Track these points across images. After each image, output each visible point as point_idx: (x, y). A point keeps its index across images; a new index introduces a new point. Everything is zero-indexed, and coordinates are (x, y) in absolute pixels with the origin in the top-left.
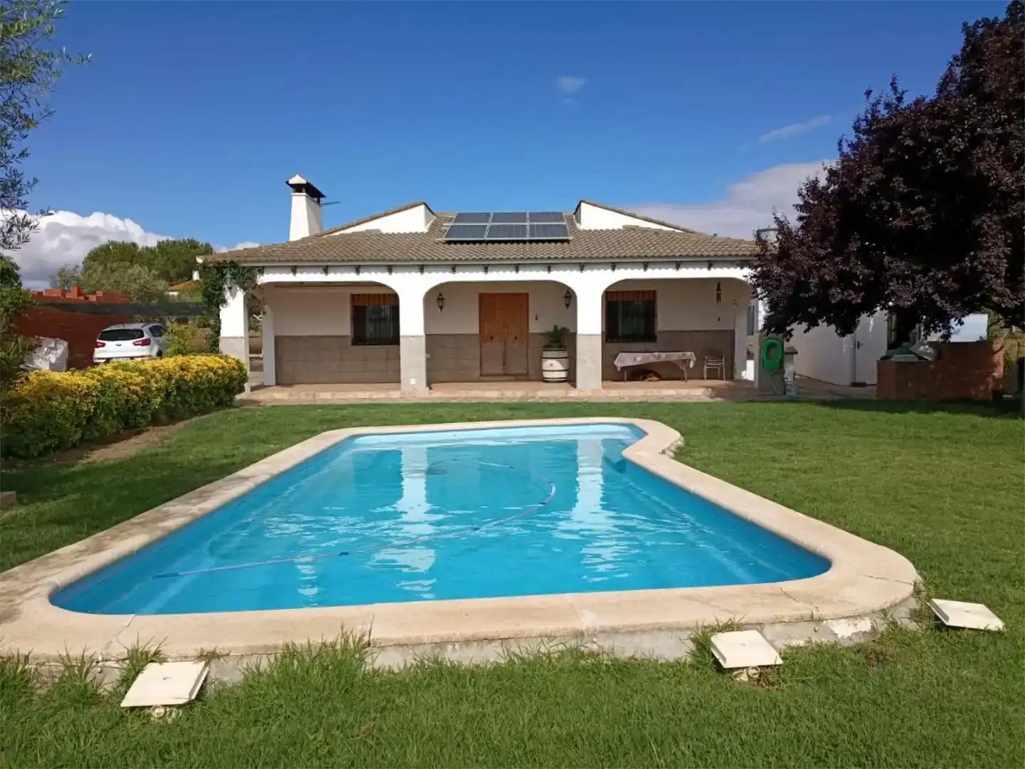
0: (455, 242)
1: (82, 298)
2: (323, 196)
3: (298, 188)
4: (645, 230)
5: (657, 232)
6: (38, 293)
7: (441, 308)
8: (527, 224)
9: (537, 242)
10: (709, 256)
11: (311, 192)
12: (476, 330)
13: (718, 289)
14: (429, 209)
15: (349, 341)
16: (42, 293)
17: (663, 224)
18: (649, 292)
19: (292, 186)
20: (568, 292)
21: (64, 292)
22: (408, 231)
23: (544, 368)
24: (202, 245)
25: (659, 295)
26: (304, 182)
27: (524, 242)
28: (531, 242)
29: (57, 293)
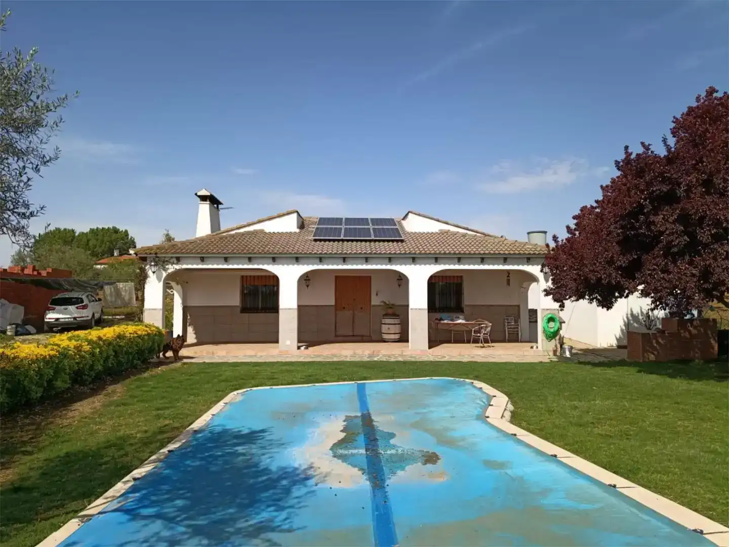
0: (320, 240)
1: (35, 273)
2: (221, 204)
3: (203, 198)
4: (455, 234)
5: (464, 235)
6: (4, 269)
7: (308, 286)
8: (371, 227)
9: (379, 241)
10: (504, 254)
11: (213, 201)
12: (332, 302)
13: (508, 276)
14: (299, 215)
15: (239, 310)
16: (6, 270)
17: (467, 229)
18: (457, 277)
19: (199, 196)
20: (400, 276)
21: (23, 269)
22: (284, 231)
23: (383, 331)
24: (122, 231)
25: (465, 278)
26: (209, 194)
27: (370, 241)
28: (375, 241)
29: (17, 270)
